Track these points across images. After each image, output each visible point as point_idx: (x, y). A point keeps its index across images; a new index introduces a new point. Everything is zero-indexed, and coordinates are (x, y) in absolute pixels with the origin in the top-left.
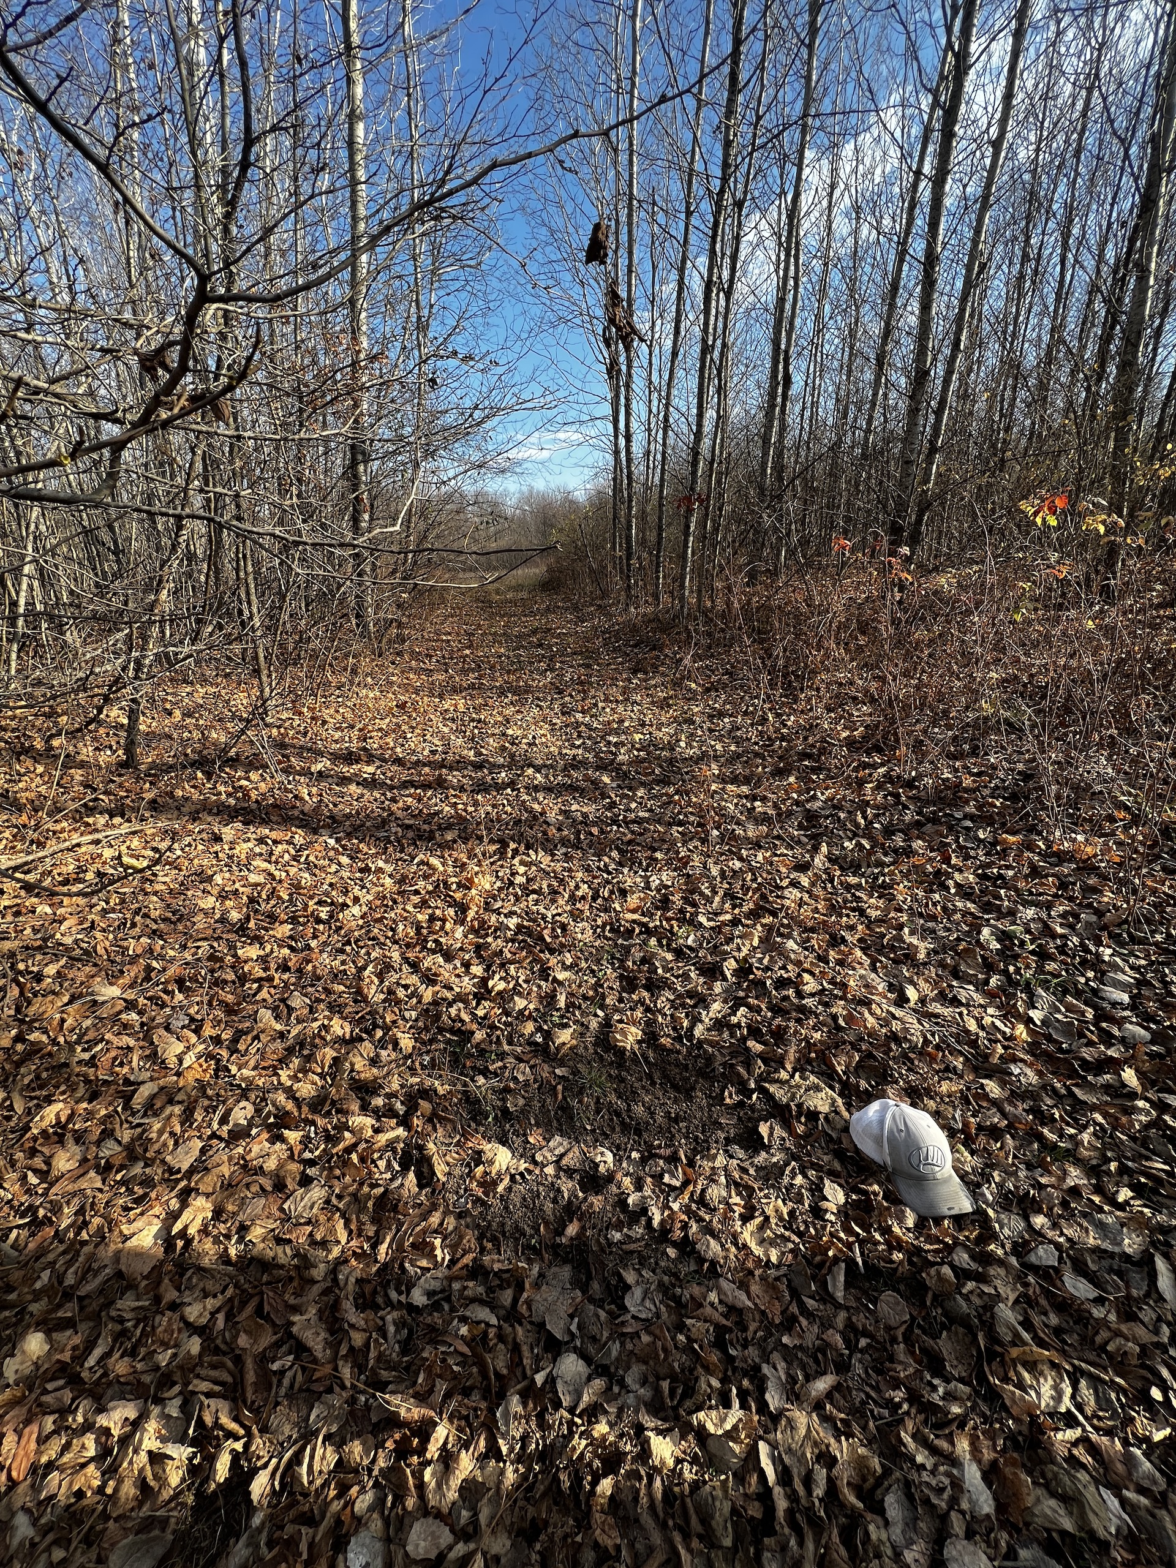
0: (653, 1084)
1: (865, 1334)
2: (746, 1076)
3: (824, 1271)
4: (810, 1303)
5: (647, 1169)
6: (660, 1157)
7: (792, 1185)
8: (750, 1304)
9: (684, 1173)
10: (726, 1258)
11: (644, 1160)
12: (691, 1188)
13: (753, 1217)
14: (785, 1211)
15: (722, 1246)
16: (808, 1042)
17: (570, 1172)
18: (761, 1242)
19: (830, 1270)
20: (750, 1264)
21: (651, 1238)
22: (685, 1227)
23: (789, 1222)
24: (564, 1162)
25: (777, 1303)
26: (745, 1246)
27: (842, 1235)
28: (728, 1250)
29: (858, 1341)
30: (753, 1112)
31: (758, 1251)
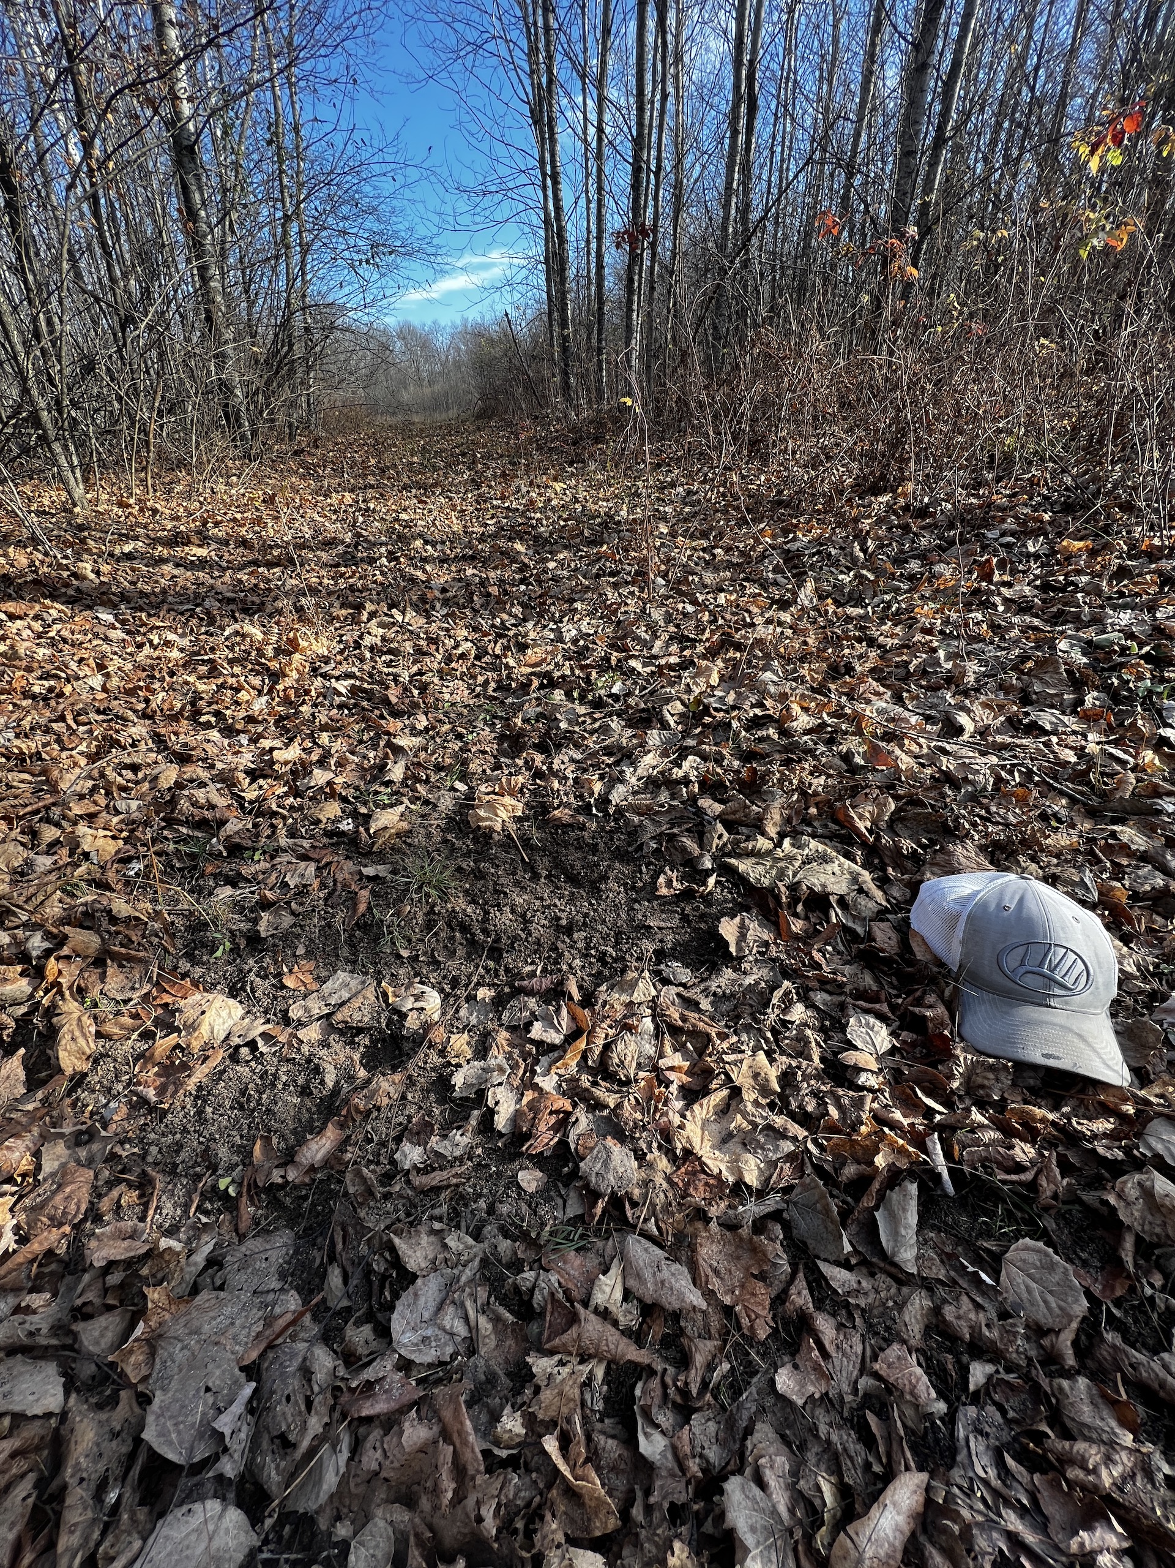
0: (536, 877)
1: (980, 1349)
2: (697, 851)
3: (867, 1202)
4: (839, 1278)
5: (505, 1016)
6: (530, 993)
7: (785, 1023)
8: (695, 1298)
9: (573, 1017)
10: (646, 1183)
11: (499, 1003)
12: (582, 1044)
13: (706, 1092)
14: (772, 1074)
15: (640, 1157)
16: (803, 794)
17: (350, 1033)
18: (725, 1140)
19: (881, 1198)
20: (698, 1196)
21: (489, 1152)
22: (564, 1122)
23: (783, 1097)
24: (339, 1016)
25: (760, 1288)
26: (688, 1153)
27: (897, 1115)
28: (651, 1166)
29: (964, 1372)
30: (709, 904)
31: (716, 1162)
